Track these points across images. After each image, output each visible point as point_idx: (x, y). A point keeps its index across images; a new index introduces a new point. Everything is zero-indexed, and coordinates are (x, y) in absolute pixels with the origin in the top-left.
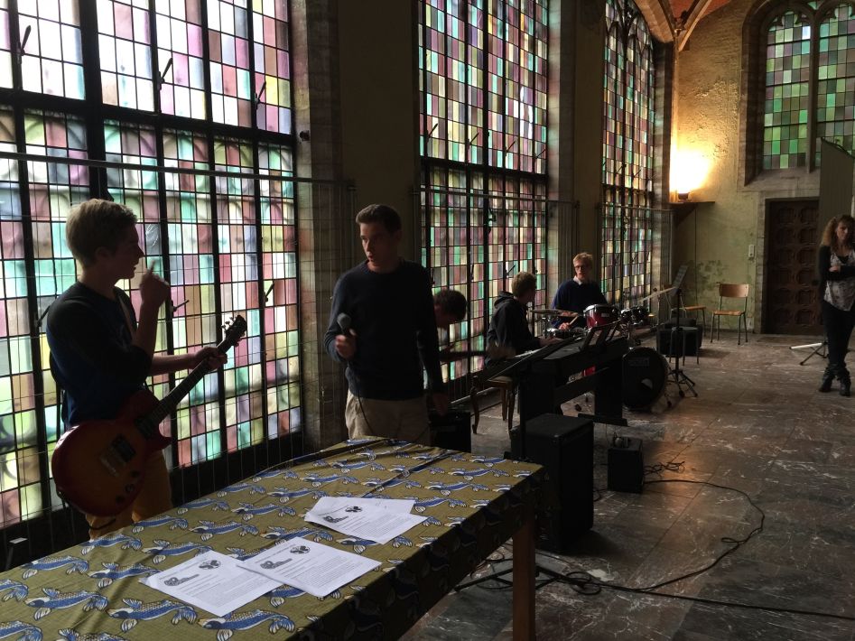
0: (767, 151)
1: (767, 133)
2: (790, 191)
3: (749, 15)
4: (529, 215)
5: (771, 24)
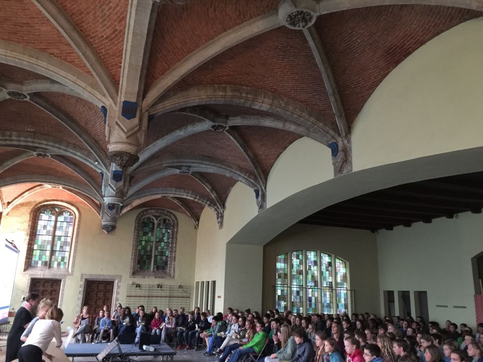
0: (33, 259)
1: (35, 252)
2: (40, 275)
3: (33, 208)
5: (41, 213)
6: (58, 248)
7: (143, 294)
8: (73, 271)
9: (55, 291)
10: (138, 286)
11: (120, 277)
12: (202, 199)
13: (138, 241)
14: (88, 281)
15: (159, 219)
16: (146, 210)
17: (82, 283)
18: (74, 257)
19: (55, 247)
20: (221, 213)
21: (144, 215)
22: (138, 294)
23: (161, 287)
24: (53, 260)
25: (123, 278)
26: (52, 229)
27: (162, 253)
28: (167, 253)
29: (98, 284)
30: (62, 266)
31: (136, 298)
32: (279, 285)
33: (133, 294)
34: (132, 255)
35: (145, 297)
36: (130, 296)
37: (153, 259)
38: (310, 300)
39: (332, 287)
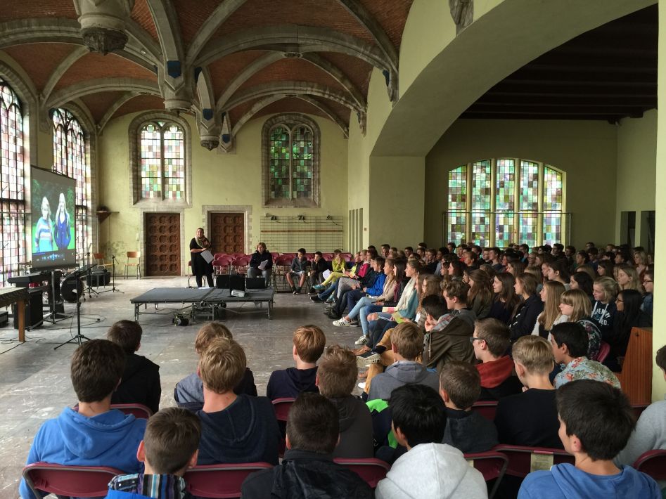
0: (143, 189)
1: (143, 180)
2: (154, 209)
3: (131, 124)
4: (15, 219)
5: (142, 129)
6: (170, 175)
7: (281, 227)
8: (191, 202)
9: (175, 227)
10: (274, 218)
11: (250, 207)
12: (334, 94)
13: (268, 161)
14: (212, 214)
15: (295, 127)
16: (274, 117)
17: (205, 216)
18: (191, 184)
19: (166, 173)
20: (363, 112)
21: (273, 124)
22: (275, 228)
23: (304, 219)
24: (167, 189)
25: (254, 209)
26: (159, 151)
27: (302, 175)
28: (310, 175)
29: (225, 218)
30: (178, 197)
31: (273, 233)
32: (453, 211)
33: (269, 228)
34: (262, 180)
35: (284, 231)
36: (266, 231)
37: (290, 183)
38: (501, 229)
39: (537, 210)
